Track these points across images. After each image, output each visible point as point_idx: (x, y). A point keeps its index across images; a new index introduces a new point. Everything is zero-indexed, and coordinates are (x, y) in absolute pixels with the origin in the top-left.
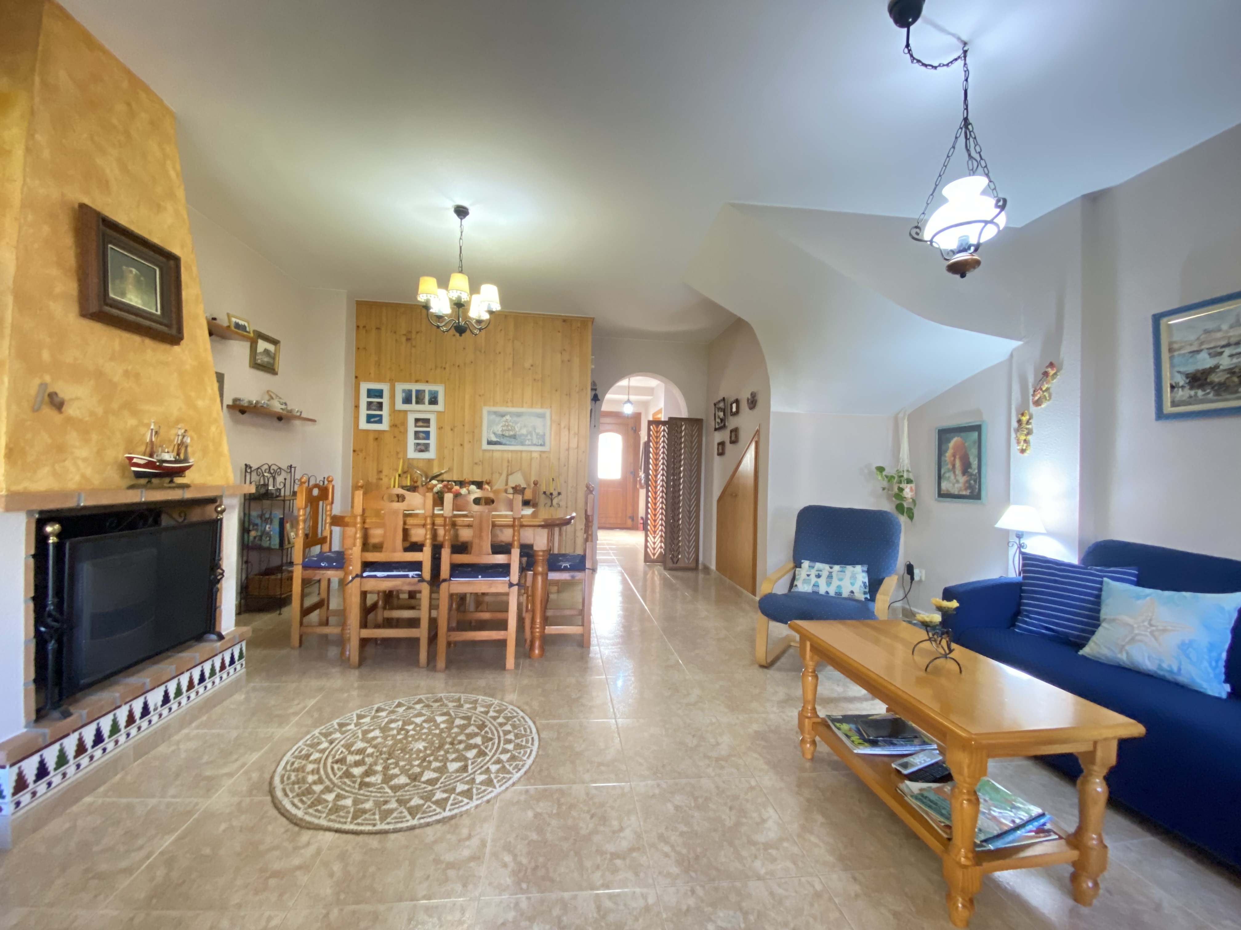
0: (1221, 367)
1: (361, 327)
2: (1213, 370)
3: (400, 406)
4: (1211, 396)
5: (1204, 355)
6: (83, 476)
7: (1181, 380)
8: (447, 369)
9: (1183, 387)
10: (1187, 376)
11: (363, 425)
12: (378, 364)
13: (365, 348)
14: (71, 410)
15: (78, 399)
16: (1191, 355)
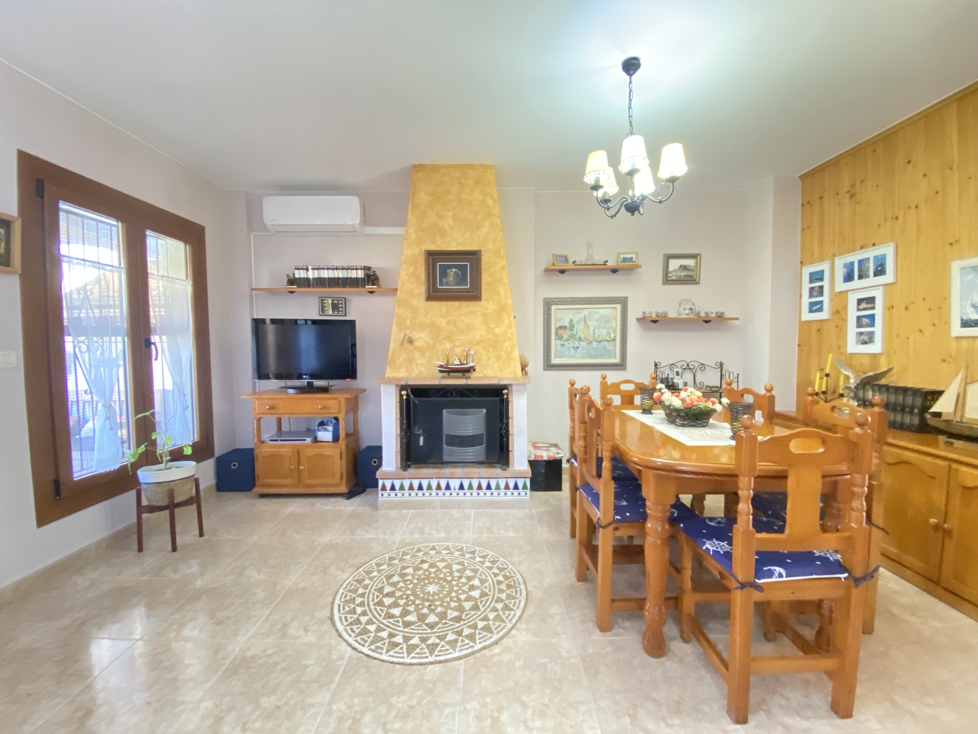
1: (805, 204)
3: (841, 286)
6: (420, 371)
8: (901, 218)
11: (806, 316)
12: (821, 240)
13: (808, 227)
14: (418, 344)
15: (421, 338)
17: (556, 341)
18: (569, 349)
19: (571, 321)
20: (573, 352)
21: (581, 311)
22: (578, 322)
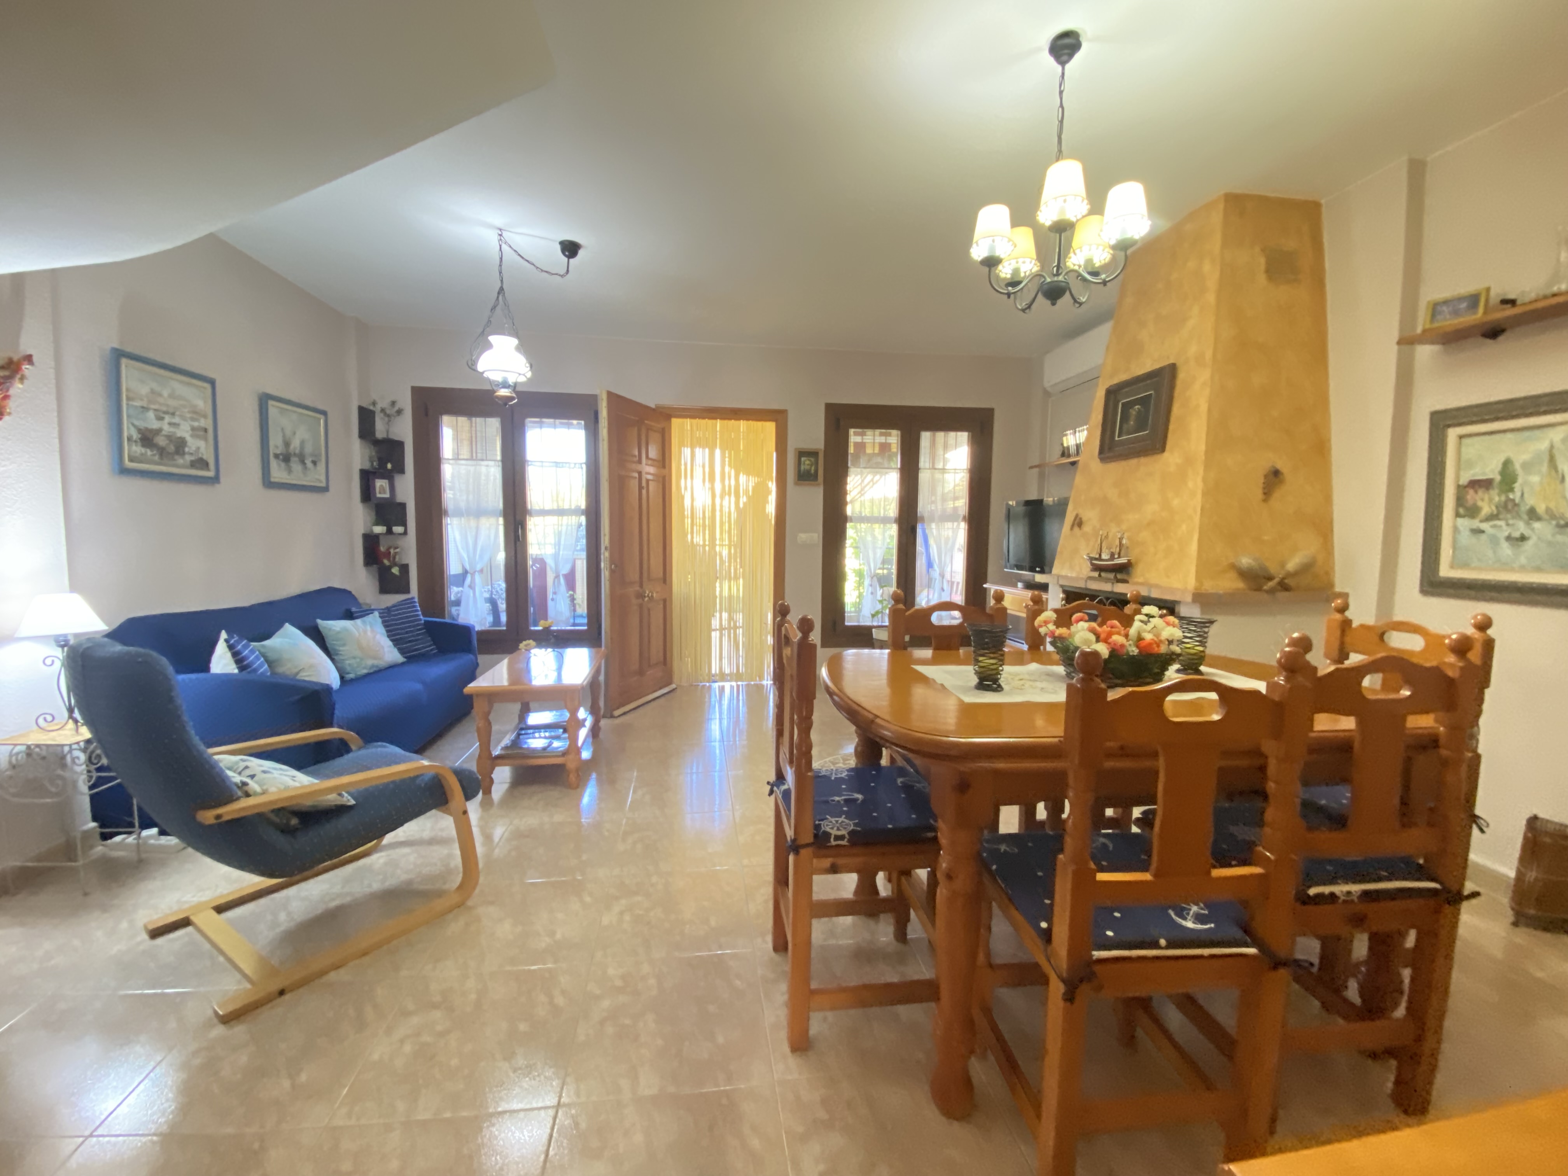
0: (164, 433)
2: (158, 431)
4: (157, 458)
5: (151, 415)
7: (135, 435)
9: (136, 441)
10: (139, 431)
15: (1090, 519)
16: (142, 410)
17: (1460, 521)
18: (1494, 541)
19: (1507, 464)
20: (1506, 549)
21: (1537, 433)
22: (1527, 466)
